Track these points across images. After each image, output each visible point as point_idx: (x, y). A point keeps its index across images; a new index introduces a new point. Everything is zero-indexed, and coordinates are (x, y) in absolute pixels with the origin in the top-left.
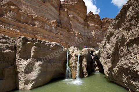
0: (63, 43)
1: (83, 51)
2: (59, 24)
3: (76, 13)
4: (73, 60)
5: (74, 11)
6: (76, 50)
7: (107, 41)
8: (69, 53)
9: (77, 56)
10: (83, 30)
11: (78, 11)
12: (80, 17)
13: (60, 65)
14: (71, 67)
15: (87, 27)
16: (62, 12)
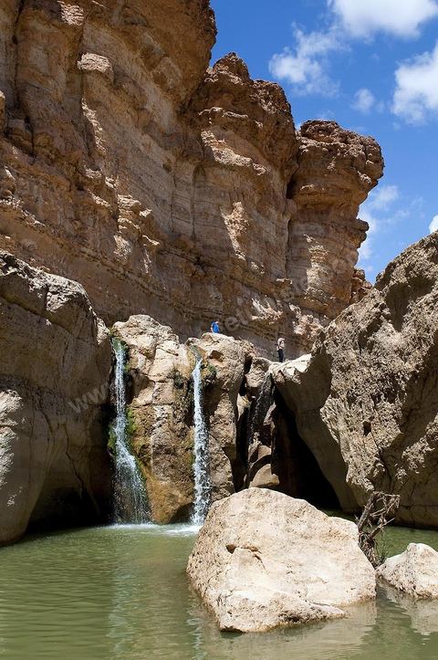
3: (135, 50)
5: (125, 33)
7: (386, 311)
10: (163, 187)
11: (148, 38)
12: (160, 80)
15: (192, 168)
16: (37, 25)
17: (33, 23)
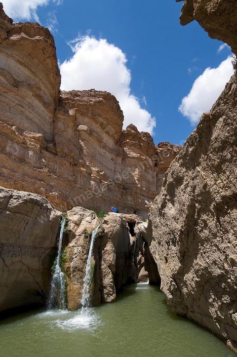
0: (54, 197)
1: (106, 222)
2: (49, 144)
3: (97, 123)
4: (75, 247)
5: (93, 119)
6: (88, 219)
7: (168, 197)
8: (66, 225)
9: (88, 236)
10: (111, 165)
11: (101, 120)
12: (107, 133)
13: (35, 263)
14: (66, 271)
15: (121, 159)
16: (60, 116)
17: (59, 116)
